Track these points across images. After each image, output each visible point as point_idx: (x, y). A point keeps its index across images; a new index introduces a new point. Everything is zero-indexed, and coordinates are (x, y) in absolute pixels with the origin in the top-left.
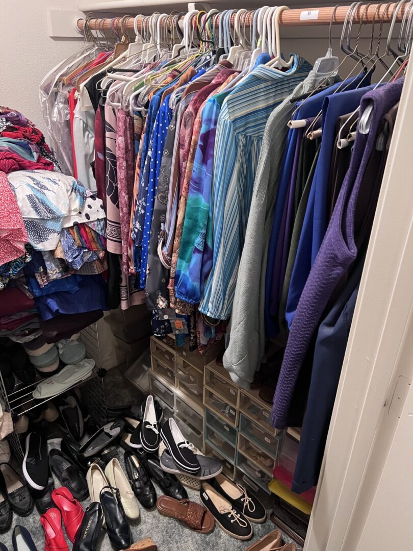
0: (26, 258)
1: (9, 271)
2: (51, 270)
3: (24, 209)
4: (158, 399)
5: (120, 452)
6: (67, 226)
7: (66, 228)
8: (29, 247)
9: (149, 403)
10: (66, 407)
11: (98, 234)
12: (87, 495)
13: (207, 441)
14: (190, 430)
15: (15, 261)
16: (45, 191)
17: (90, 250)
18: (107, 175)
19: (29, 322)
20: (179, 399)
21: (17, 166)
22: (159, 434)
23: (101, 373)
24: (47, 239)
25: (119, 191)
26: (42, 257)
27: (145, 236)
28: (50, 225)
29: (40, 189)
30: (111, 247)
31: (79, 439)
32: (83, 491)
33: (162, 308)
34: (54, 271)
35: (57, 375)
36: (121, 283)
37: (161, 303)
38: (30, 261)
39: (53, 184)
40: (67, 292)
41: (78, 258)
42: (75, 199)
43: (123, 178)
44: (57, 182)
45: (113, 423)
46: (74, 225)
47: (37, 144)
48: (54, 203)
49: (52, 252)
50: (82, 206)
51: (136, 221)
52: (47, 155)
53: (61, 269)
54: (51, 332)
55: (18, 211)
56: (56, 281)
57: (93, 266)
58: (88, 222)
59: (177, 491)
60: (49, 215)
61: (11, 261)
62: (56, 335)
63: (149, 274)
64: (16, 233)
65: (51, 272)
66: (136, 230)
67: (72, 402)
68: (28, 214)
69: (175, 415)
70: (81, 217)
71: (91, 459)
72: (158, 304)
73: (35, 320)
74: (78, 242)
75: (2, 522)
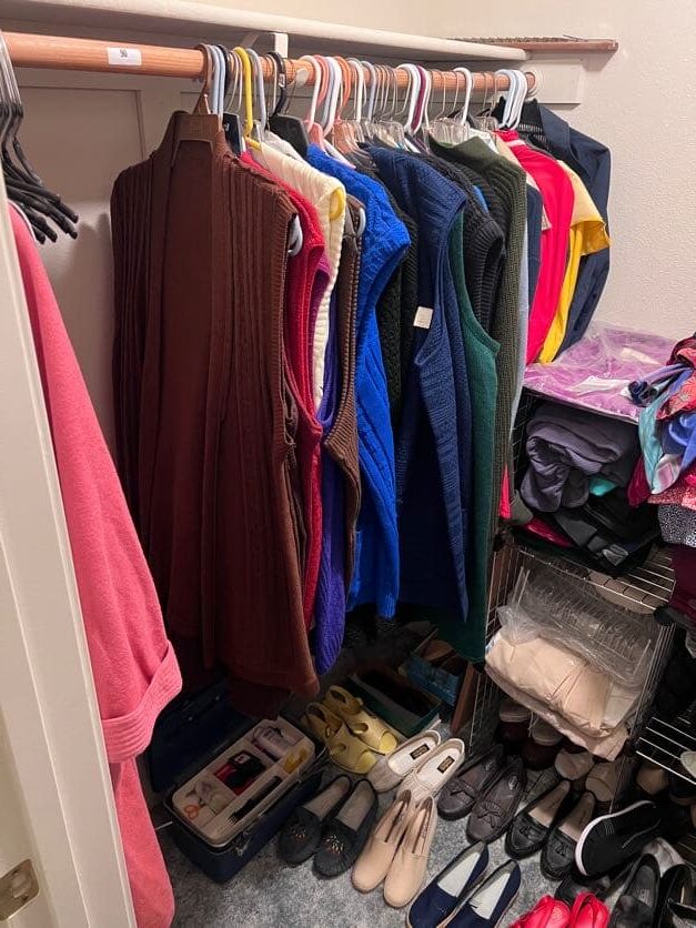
75: (518, 842)
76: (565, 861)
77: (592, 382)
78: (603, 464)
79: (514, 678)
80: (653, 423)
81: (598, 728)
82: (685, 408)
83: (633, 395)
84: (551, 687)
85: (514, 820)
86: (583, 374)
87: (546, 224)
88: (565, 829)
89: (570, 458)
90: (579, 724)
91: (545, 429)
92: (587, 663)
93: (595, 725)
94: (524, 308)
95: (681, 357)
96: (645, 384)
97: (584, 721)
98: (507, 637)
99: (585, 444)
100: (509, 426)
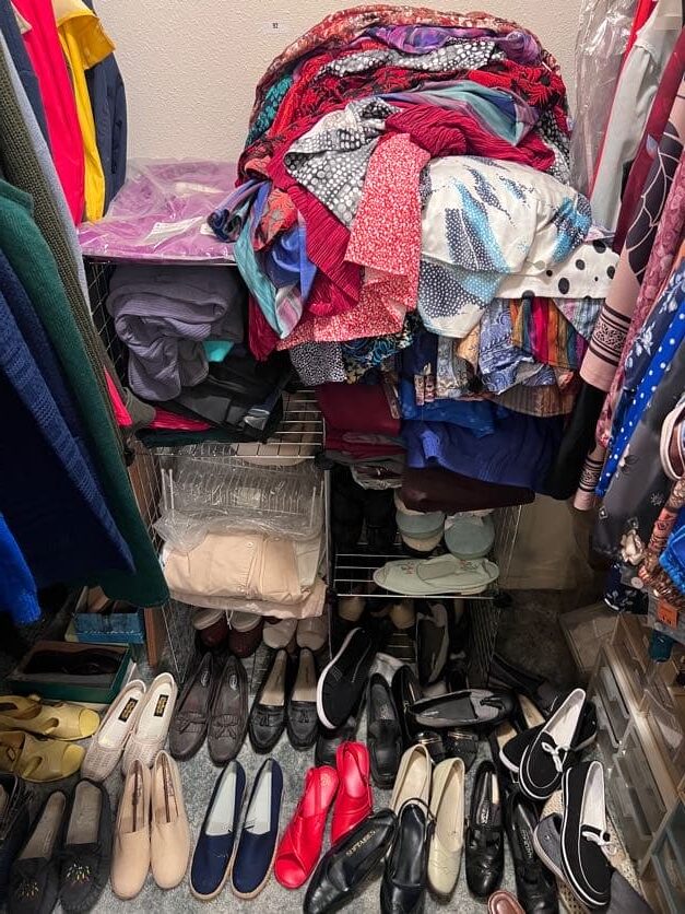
0: (402, 338)
1: (366, 353)
2: (444, 377)
3: (432, 237)
4: (598, 702)
5: (482, 749)
6: (507, 294)
7: (504, 300)
8: (413, 319)
9: (573, 701)
10: (428, 618)
11: (575, 332)
12: (389, 785)
13: (655, 859)
14: (630, 809)
15: (382, 339)
16: (491, 209)
17: (537, 360)
18: (644, 197)
19: (384, 457)
20: (633, 734)
21: (462, 145)
22: (561, 774)
23: (501, 598)
24: (454, 313)
25: (656, 242)
26: (436, 345)
27: (651, 373)
28: (472, 284)
29: (481, 201)
30: (591, 370)
31: (425, 683)
32: (386, 776)
33: (629, 562)
34: (448, 381)
35: (425, 562)
36: (592, 451)
37: (631, 549)
38: (407, 347)
39: (514, 197)
40: (467, 430)
41: (507, 371)
42: (553, 240)
43: (676, 210)
44: (526, 193)
45: (491, 694)
46: (524, 297)
47: (537, 106)
48: (498, 237)
49: (456, 342)
50: (561, 258)
51: (647, 327)
52: (555, 136)
53: (465, 382)
54: (417, 492)
55: (416, 237)
56: (449, 400)
57: (536, 397)
58: (560, 299)
59: (542, 905)
60: (476, 262)
61: (375, 337)
62: (423, 500)
63: (623, 468)
64: (395, 285)
65: (443, 382)
66: (639, 350)
67: (441, 618)
68: (434, 251)
69: (615, 757)
70: (547, 282)
71: (429, 731)
72: (622, 547)
73: (397, 458)
74: (518, 337)
75: (263, 736)
76: (310, 726)
77: (161, 230)
78: (211, 323)
79: (200, 588)
80: (252, 257)
81: (300, 594)
82: (282, 227)
83: (216, 231)
84: (241, 578)
85: (250, 718)
86: (146, 223)
87: (24, 25)
88: (298, 696)
89: (174, 329)
90: (280, 599)
91: (132, 302)
92: (265, 536)
93: (296, 593)
94: (41, 147)
95: (250, 171)
96: (226, 212)
97: (284, 595)
98: (174, 550)
99: (183, 306)
100: (86, 311)
